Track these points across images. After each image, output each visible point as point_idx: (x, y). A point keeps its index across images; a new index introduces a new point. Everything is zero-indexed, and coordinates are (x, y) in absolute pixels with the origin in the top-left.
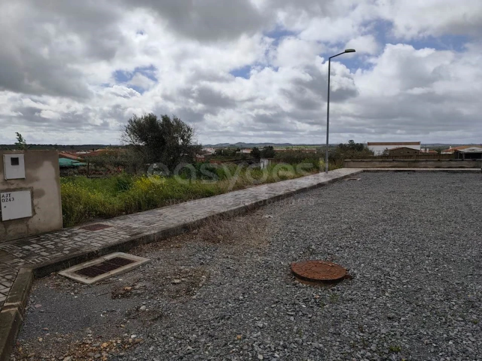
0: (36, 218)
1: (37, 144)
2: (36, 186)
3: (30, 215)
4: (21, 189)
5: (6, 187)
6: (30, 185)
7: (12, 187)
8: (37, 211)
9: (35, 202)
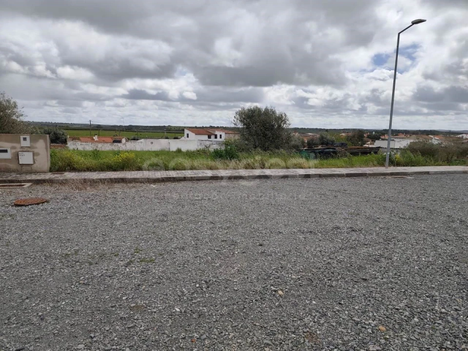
0: (35, 165)
1: (306, 128)
2: (36, 151)
3: (32, 163)
4: (28, 151)
5: (21, 150)
6: (33, 150)
7: (24, 150)
8: (36, 162)
9: (35, 158)
